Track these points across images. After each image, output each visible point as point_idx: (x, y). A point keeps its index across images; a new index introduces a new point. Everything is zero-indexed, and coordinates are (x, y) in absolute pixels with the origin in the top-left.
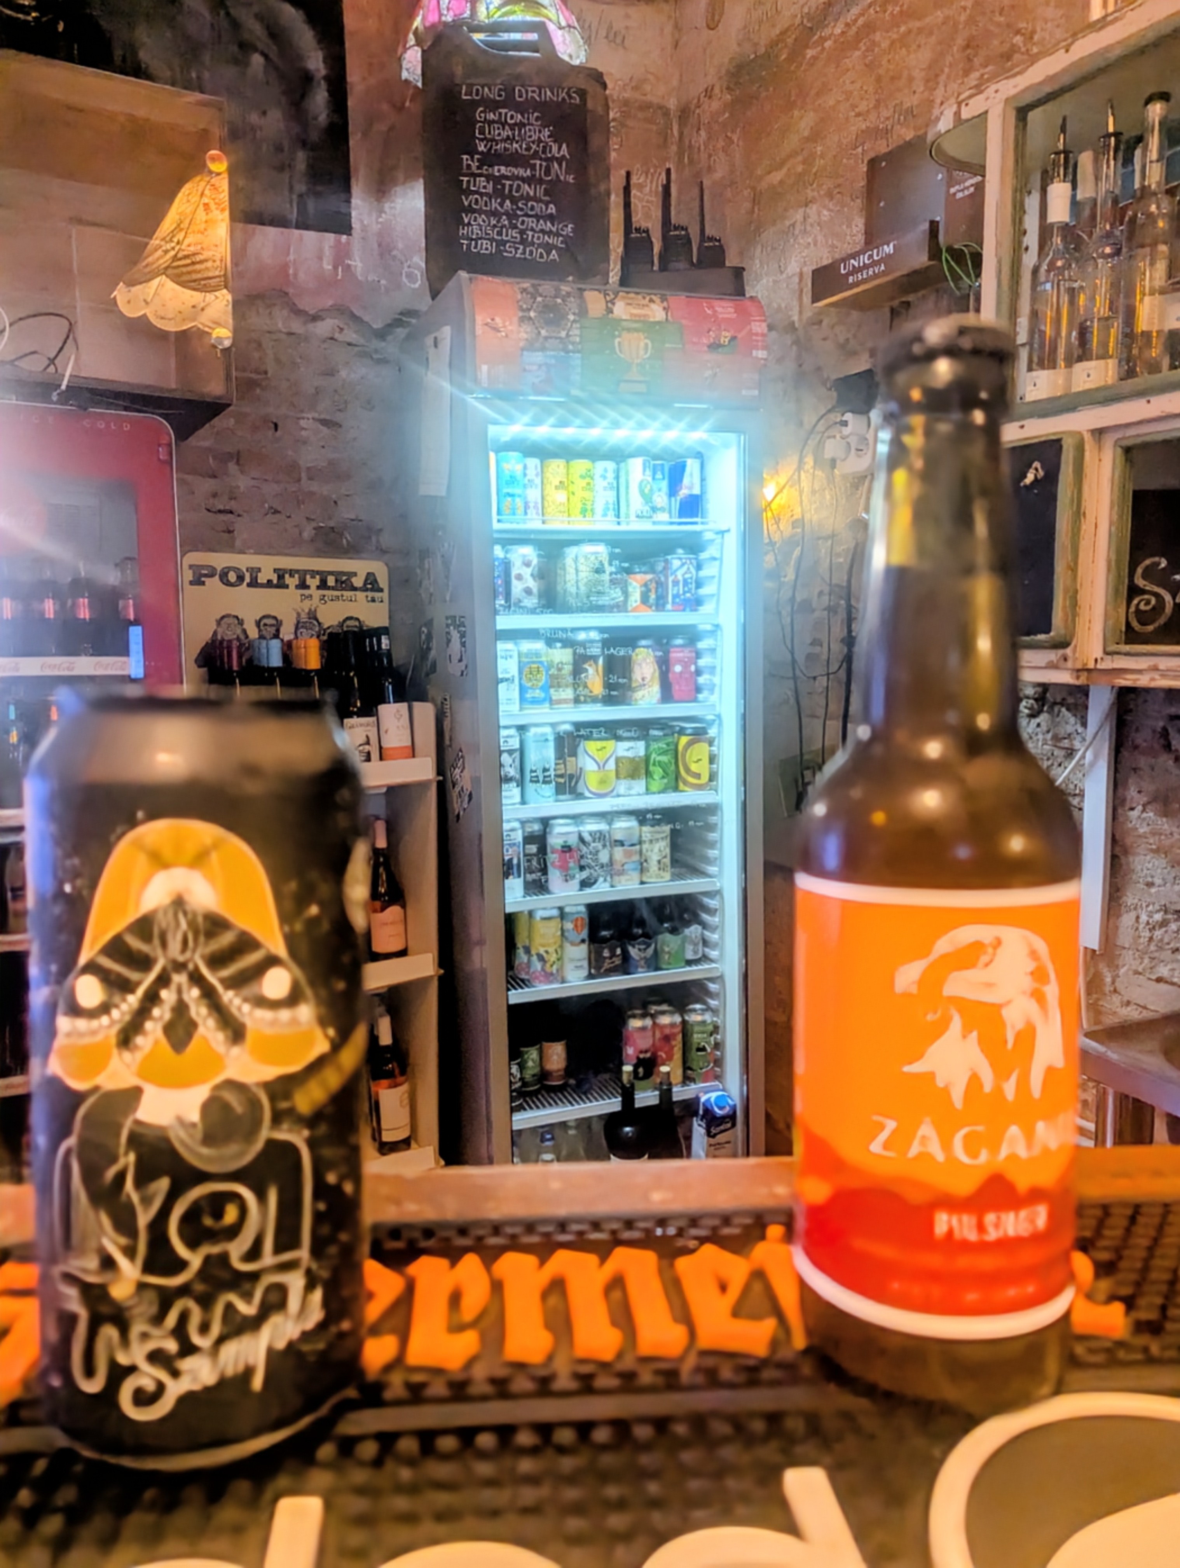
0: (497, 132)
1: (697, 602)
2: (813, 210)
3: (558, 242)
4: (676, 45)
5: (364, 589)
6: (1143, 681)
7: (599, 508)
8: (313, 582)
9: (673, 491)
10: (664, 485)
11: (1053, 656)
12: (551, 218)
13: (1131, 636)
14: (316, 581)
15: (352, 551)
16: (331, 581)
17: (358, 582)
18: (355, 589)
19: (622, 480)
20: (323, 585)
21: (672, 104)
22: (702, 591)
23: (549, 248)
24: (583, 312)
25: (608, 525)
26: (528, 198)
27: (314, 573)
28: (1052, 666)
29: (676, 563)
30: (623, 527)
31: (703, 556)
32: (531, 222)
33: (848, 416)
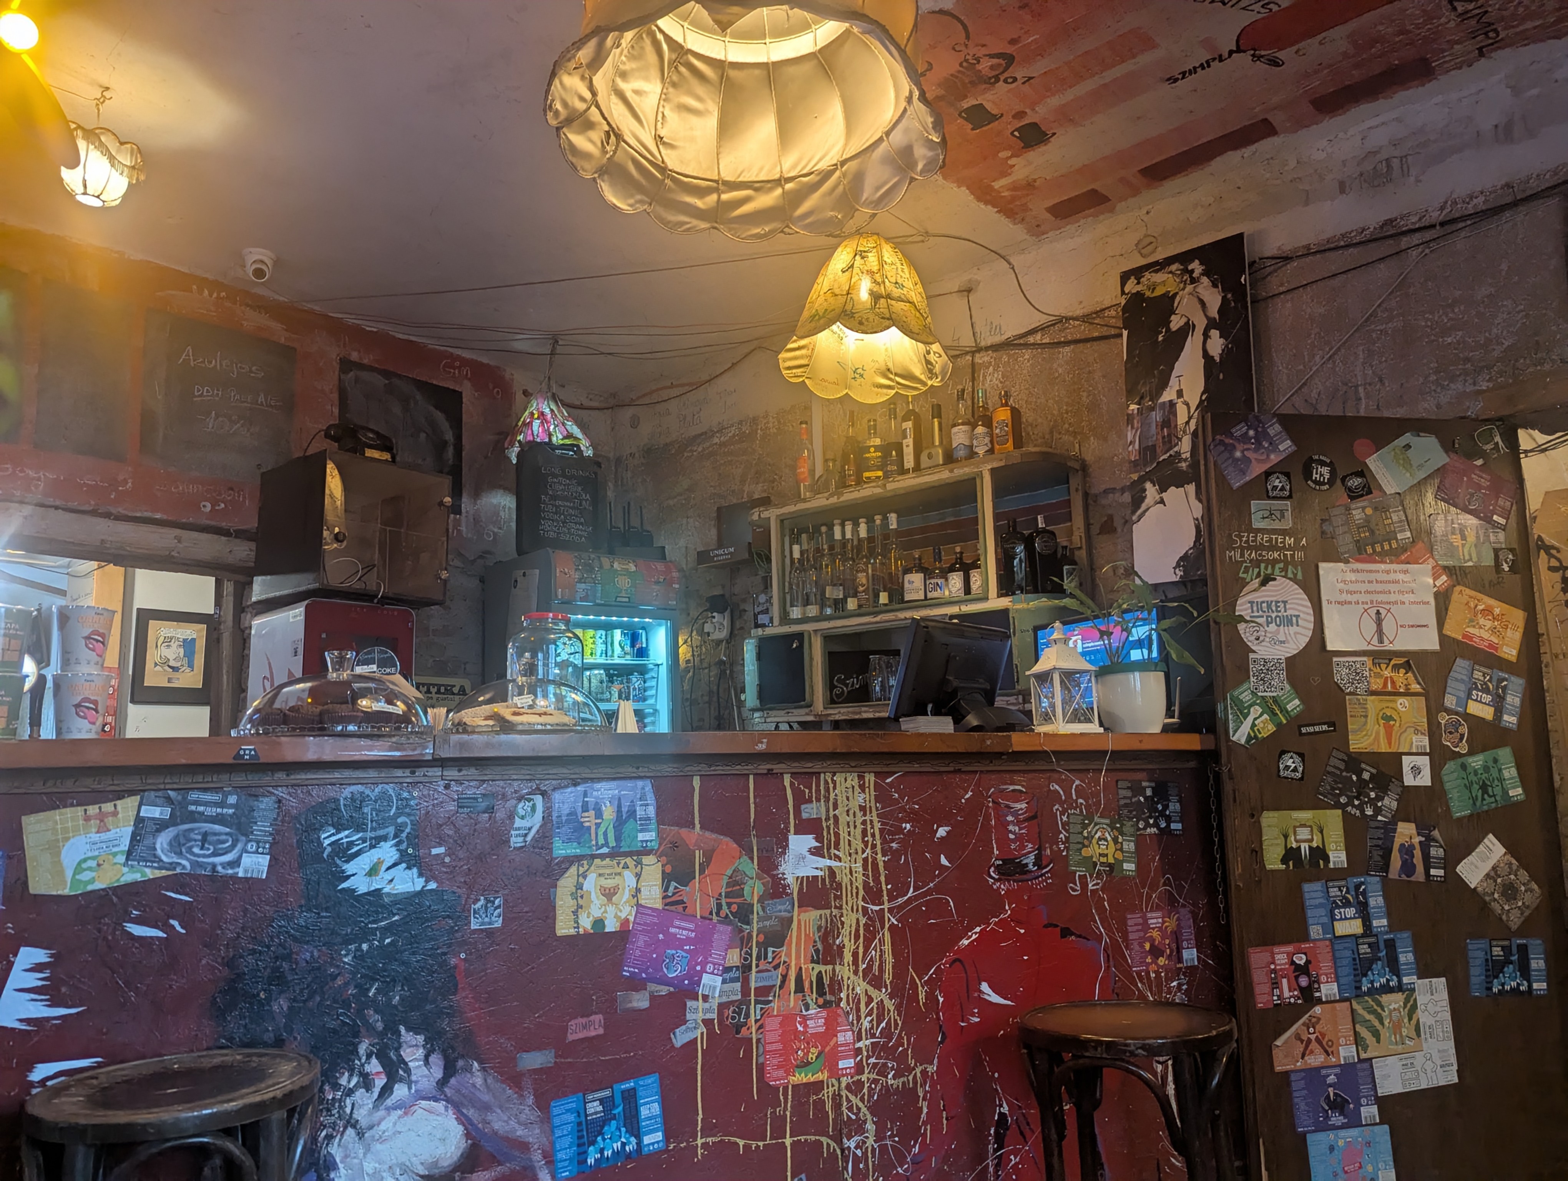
0: (557, 487)
1: (644, 699)
2: (691, 520)
3: (585, 534)
4: (613, 429)
5: (458, 694)
6: (837, 717)
7: (598, 653)
8: (434, 690)
9: (633, 645)
10: (629, 642)
11: (807, 710)
12: (581, 524)
13: (833, 702)
14: (435, 689)
15: (453, 674)
16: (442, 689)
17: (456, 690)
18: (453, 694)
19: (609, 639)
20: (438, 692)
21: (611, 455)
22: (647, 694)
23: (581, 536)
24: (601, 567)
25: (601, 661)
26: (571, 515)
27: (434, 685)
28: (807, 714)
29: (634, 680)
30: (609, 662)
31: (647, 676)
32: (573, 525)
33: (715, 614)
